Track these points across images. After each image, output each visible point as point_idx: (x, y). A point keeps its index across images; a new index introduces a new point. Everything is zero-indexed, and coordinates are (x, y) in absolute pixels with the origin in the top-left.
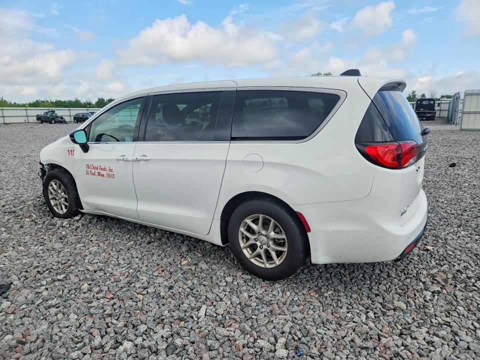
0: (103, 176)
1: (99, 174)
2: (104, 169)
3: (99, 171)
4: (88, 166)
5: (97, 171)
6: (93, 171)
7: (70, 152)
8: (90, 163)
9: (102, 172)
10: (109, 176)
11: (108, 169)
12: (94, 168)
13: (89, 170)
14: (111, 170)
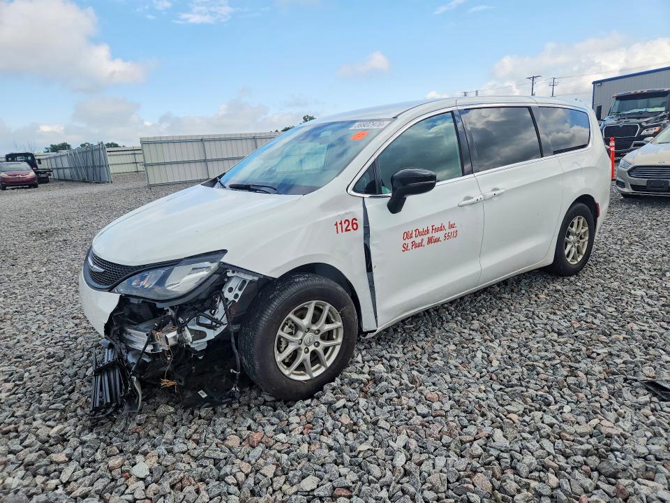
0: (438, 240)
1: (430, 241)
2: (441, 229)
3: (430, 235)
4: (407, 235)
5: (426, 238)
6: (418, 240)
7: (339, 226)
8: (411, 229)
9: (436, 235)
10: (447, 237)
11: (447, 226)
12: (420, 234)
13: (409, 242)
14: (452, 226)
